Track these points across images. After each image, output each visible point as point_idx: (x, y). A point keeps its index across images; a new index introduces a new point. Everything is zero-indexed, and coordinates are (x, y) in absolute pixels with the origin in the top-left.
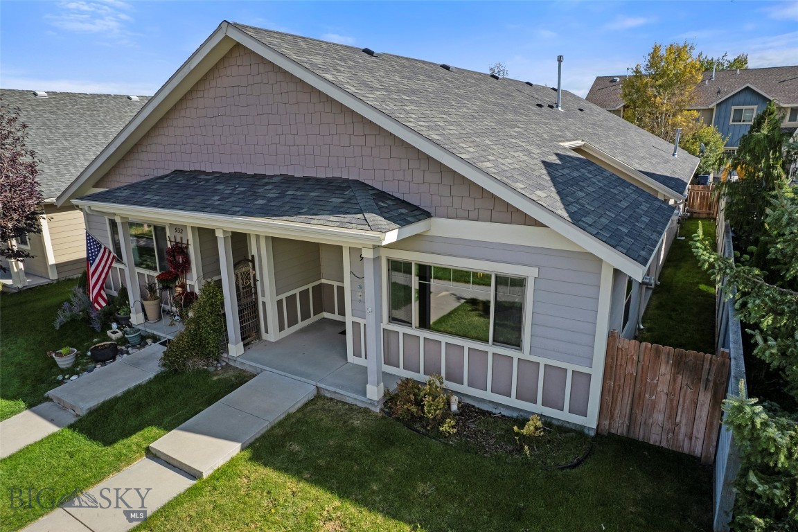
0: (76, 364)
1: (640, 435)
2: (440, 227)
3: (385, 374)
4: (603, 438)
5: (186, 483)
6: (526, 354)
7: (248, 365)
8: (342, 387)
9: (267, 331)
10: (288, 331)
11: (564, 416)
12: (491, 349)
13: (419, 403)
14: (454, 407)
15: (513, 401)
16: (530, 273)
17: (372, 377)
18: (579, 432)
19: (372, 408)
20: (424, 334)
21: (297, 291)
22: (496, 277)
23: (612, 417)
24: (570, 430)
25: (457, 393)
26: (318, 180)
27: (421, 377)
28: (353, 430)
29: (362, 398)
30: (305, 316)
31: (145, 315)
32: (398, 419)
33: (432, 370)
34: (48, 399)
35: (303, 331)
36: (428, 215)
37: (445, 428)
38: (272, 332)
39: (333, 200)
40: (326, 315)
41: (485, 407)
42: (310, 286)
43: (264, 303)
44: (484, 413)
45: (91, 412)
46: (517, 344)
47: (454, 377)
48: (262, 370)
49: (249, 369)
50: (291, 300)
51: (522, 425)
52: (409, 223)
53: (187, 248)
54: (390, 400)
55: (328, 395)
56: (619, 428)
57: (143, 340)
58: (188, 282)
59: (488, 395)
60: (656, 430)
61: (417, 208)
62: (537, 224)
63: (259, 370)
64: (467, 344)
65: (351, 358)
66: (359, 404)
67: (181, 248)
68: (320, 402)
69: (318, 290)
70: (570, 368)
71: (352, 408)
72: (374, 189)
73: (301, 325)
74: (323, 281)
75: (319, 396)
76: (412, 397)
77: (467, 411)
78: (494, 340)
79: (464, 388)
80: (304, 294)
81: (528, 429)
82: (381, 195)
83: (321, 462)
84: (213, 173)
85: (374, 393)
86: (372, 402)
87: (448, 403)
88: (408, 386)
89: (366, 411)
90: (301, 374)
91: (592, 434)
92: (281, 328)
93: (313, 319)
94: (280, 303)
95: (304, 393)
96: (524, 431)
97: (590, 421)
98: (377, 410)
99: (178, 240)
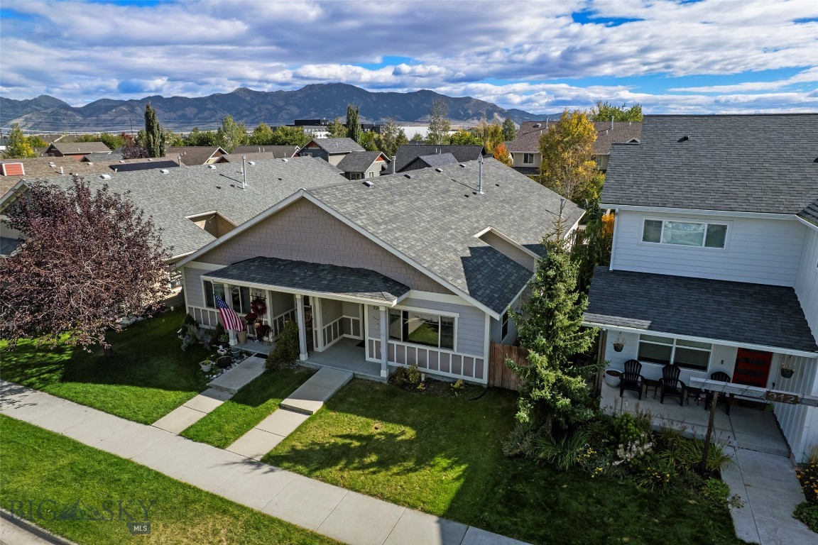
0: (212, 369)
1: (506, 385)
2: (415, 294)
3: (389, 366)
4: (490, 388)
5: (305, 417)
6: (455, 352)
7: (312, 364)
8: (367, 373)
9: (317, 346)
10: (328, 345)
11: (473, 379)
12: (439, 350)
13: (407, 377)
14: (423, 379)
15: (450, 374)
16: (456, 316)
17: (383, 367)
18: (480, 386)
19: (383, 382)
20: (407, 345)
21: (331, 323)
22: (441, 317)
23: (494, 379)
24: (476, 386)
25: (424, 373)
26: (352, 269)
27: (406, 366)
28: (377, 391)
29: (378, 377)
30: (335, 337)
31: (238, 340)
32: (397, 385)
33: (411, 362)
34: (209, 387)
35: (334, 345)
36: (409, 289)
37: (420, 387)
38: (320, 348)
39: (364, 282)
40: (345, 335)
41: (437, 378)
42: (337, 320)
43: (316, 331)
44: (437, 381)
45: (240, 391)
46: (451, 347)
47: (422, 364)
48: (321, 367)
49: (312, 367)
50: (329, 328)
51: (454, 384)
52: (401, 295)
53: (264, 300)
54: (392, 377)
55: (360, 377)
56: (498, 383)
57: (242, 355)
58: (264, 320)
59: (439, 372)
60: (512, 383)
61: (404, 285)
62: (453, 294)
63: (318, 367)
64: (428, 349)
65: (368, 358)
66: (377, 380)
67: (261, 301)
68: (356, 381)
69: (342, 321)
70: (475, 357)
71: (373, 382)
72: (381, 275)
73: (334, 342)
74: (344, 316)
75: (354, 378)
76: (404, 375)
77: (429, 381)
78: (441, 346)
79: (428, 370)
80: (335, 324)
81: (457, 385)
82: (386, 279)
83: (366, 404)
84: (286, 260)
85: (384, 374)
86: (383, 379)
87: (420, 377)
88: (401, 371)
89: (380, 383)
90: (344, 368)
91: (486, 387)
92: (325, 345)
93: (339, 338)
94: (324, 330)
95: (347, 376)
96: (455, 386)
97: (484, 381)
98: (386, 382)
99: (258, 295)
